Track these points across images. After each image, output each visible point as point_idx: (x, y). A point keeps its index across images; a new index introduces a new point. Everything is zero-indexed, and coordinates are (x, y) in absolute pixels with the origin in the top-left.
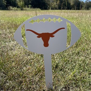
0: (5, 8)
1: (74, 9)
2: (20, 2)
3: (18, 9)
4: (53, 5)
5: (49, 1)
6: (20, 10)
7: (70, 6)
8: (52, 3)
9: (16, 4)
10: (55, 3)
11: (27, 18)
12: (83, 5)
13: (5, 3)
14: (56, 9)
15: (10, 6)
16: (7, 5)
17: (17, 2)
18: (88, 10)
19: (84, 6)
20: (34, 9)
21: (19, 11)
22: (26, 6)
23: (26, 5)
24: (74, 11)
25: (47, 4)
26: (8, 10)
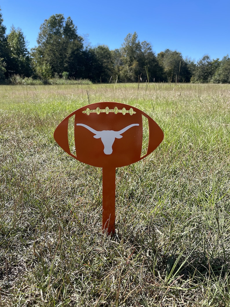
0: (4, 79)
1: (173, 81)
2: (41, 64)
3: (35, 82)
4: (120, 72)
5: (113, 63)
6: (40, 84)
7: (162, 74)
8: (118, 67)
9: (31, 69)
10: (127, 67)
11: (61, 104)
12: (194, 70)
13: (3, 68)
14: (129, 80)
15: (16, 74)
16: (7, 72)
17: (33, 64)
18: (207, 82)
19: (197, 73)
20: (76, 82)
21: (39, 86)
22: (56, 73)
23: (55, 71)
24: (173, 85)
25: (108, 69)
26: (10, 83)
